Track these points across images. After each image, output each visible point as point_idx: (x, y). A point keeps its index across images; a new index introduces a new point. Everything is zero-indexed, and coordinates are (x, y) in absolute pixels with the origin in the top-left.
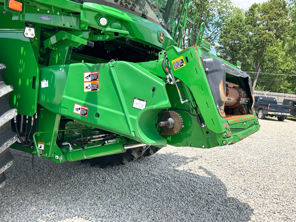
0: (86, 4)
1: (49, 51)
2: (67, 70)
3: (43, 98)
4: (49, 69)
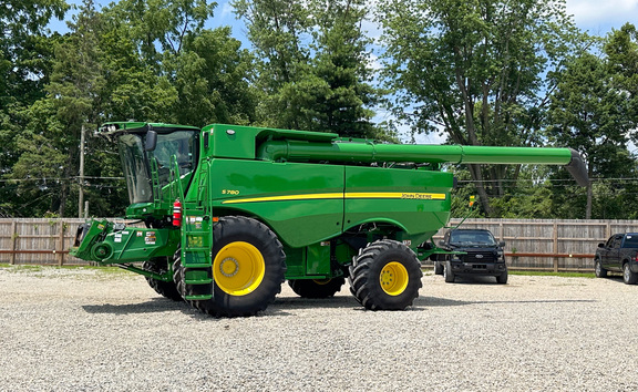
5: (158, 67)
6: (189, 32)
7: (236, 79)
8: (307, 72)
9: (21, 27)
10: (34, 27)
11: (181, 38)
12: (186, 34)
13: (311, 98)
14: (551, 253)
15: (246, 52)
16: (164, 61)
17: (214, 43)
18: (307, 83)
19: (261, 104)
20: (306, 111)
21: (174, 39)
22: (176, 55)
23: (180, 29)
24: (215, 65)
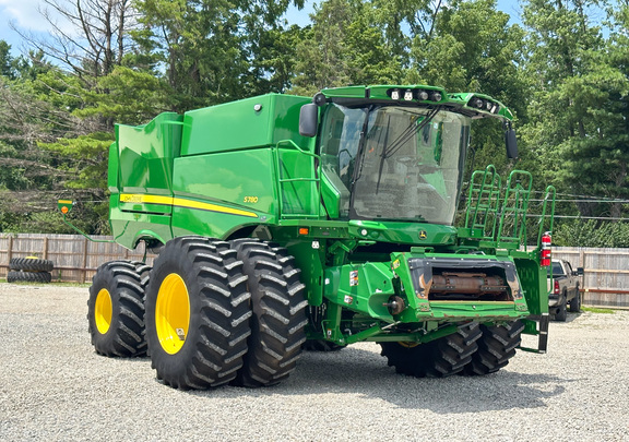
0: (351, 222)
1: (332, 255)
2: (340, 269)
3: (326, 292)
4: (330, 270)
5: (406, 55)
6: (445, 8)
7: (502, 64)
8: (597, 61)
9: (256, 19)
10: (270, 19)
11: (434, 17)
12: (440, 11)
13: (602, 94)
15: (515, 28)
16: (414, 49)
17: (475, 21)
18: (597, 77)
19: (534, 102)
20: (594, 112)
21: (425, 19)
22: (428, 39)
23: (433, 6)
24: (475, 49)
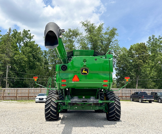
11: (24, 43)
14: (120, 96)
23: (24, 41)
